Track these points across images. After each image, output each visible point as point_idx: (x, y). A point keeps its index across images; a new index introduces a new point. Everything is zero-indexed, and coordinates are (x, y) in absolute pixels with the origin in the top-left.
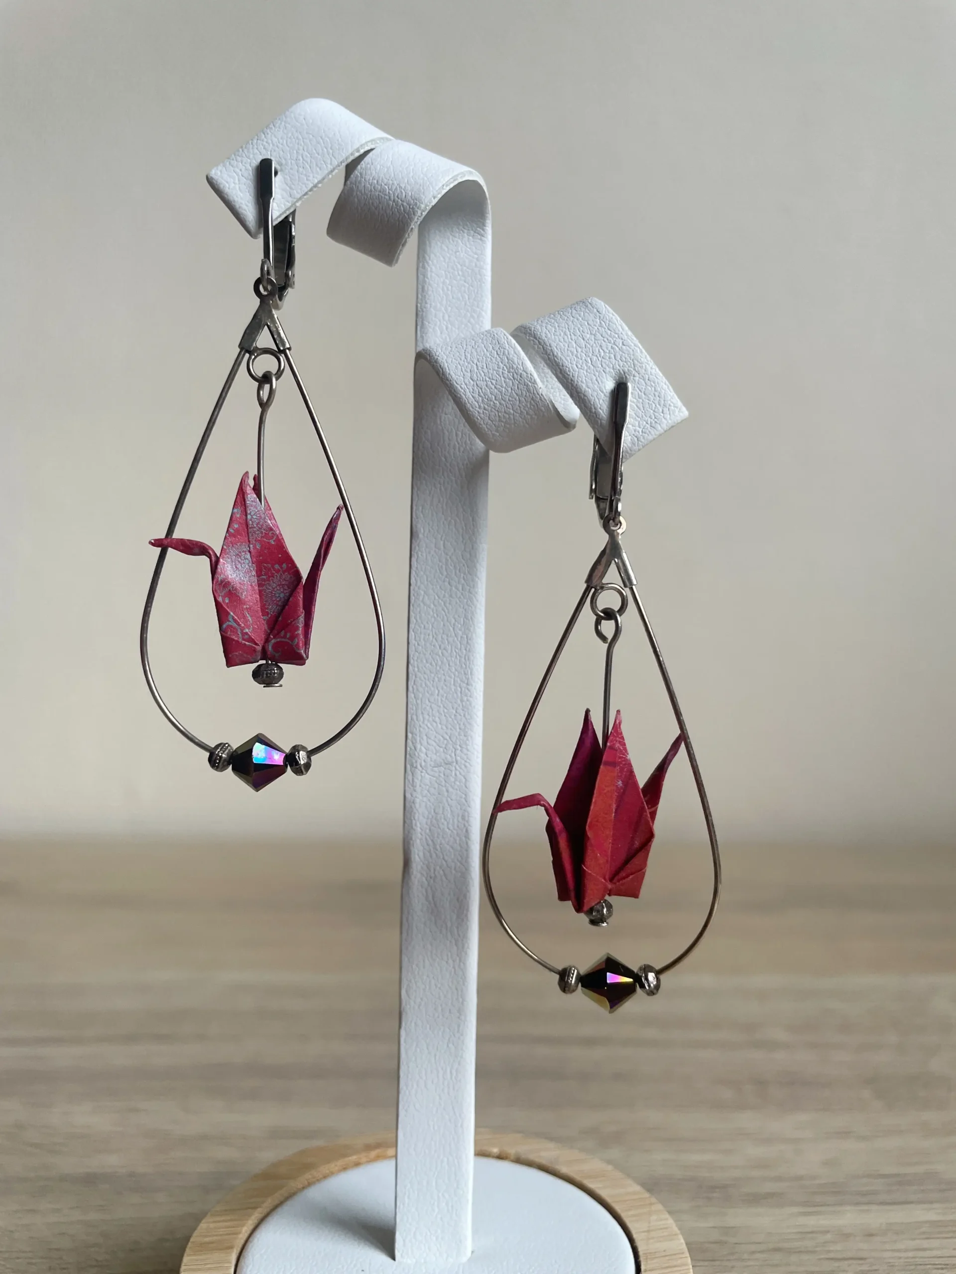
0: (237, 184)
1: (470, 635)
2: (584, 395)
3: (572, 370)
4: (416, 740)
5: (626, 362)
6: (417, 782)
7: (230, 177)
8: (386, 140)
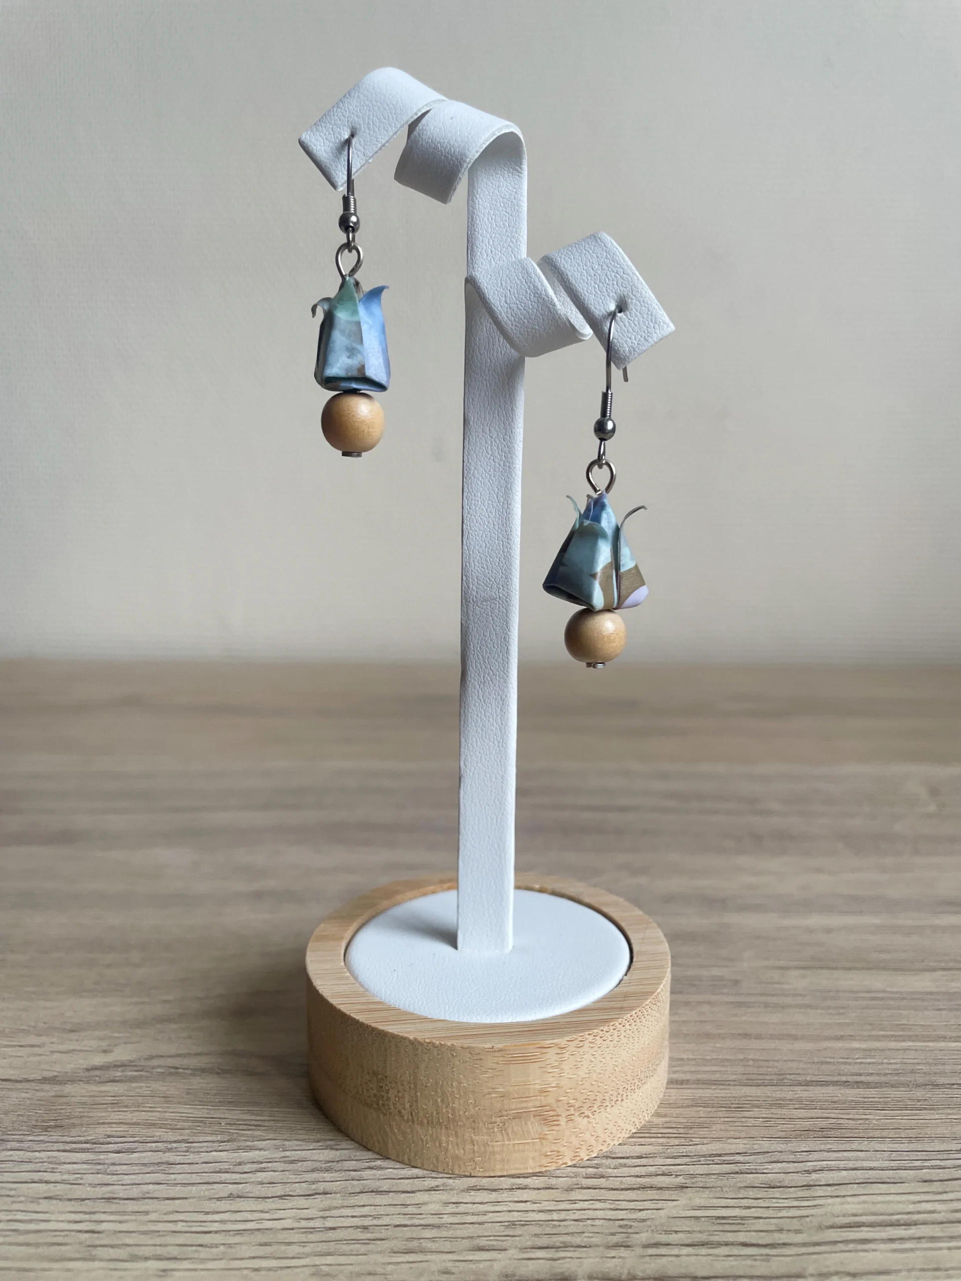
0: (322, 147)
1: (509, 502)
2: (593, 316)
3: (583, 294)
4: (469, 581)
5: (625, 288)
6: (471, 613)
7: (317, 141)
8: (440, 100)
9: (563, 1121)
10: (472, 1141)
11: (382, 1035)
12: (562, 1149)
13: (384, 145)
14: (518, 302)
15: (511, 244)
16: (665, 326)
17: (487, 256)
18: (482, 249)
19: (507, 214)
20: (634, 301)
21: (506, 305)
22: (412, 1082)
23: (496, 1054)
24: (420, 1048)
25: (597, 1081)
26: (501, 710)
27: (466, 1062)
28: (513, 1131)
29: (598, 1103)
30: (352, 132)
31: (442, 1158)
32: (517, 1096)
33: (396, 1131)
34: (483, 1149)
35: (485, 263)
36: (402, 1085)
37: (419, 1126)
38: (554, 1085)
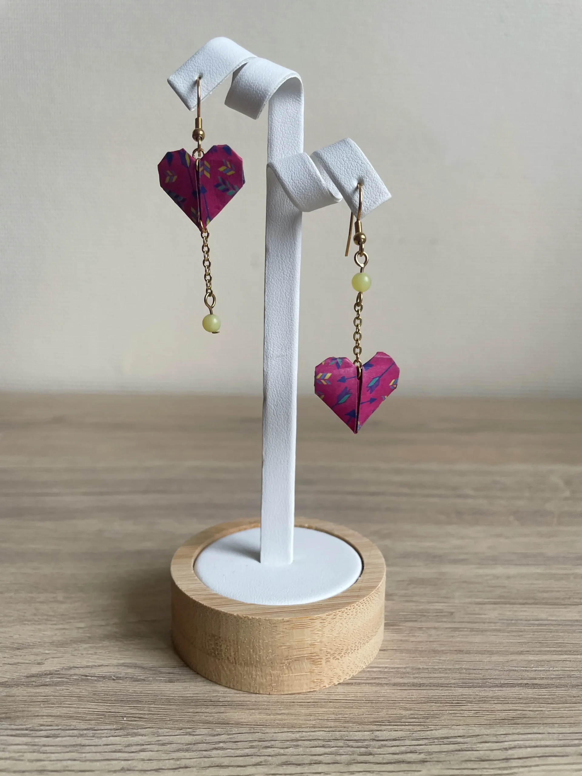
0: (183, 85)
1: (293, 298)
2: (343, 187)
3: (337, 175)
4: (268, 345)
5: (363, 171)
6: (269, 364)
7: (179, 80)
8: (252, 57)
9: (323, 662)
10: (271, 675)
11: (218, 613)
12: (324, 678)
13: (219, 84)
14: (299, 179)
15: (294, 144)
16: (386, 195)
17: (280, 151)
18: (277, 147)
19: (291, 126)
20: (368, 180)
21: (292, 181)
22: (235, 640)
23: (285, 623)
24: (240, 621)
25: (344, 639)
26: (287, 422)
27: (267, 628)
28: (295, 669)
29: (344, 651)
30: (200, 75)
31: (252, 684)
32: (297, 647)
33: (226, 669)
34: (277, 679)
35: (278, 155)
36: (230, 642)
37: (239, 666)
38: (319, 641)
